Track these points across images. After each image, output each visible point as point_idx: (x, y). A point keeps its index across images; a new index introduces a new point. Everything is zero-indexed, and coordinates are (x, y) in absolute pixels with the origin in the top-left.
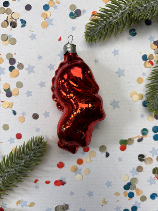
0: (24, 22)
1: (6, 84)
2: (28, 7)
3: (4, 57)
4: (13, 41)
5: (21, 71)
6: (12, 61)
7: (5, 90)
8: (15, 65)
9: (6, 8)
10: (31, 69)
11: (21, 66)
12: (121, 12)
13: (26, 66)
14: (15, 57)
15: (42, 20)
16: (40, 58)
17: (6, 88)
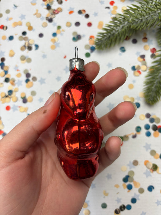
0: (37, 46)
1: (23, 93)
2: (41, 35)
3: (22, 72)
4: (29, 60)
5: (35, 83)
6: (28, 75)
7: (22, 98)
8: (30, 79)
9: (24, 36)
10: (42, 81)
11: (35, 79)
12: (121, 26)
13: (38, 79)
14: (30, 72)
15: (52, 44)
16: (50, 72)
17: (23, 96)
